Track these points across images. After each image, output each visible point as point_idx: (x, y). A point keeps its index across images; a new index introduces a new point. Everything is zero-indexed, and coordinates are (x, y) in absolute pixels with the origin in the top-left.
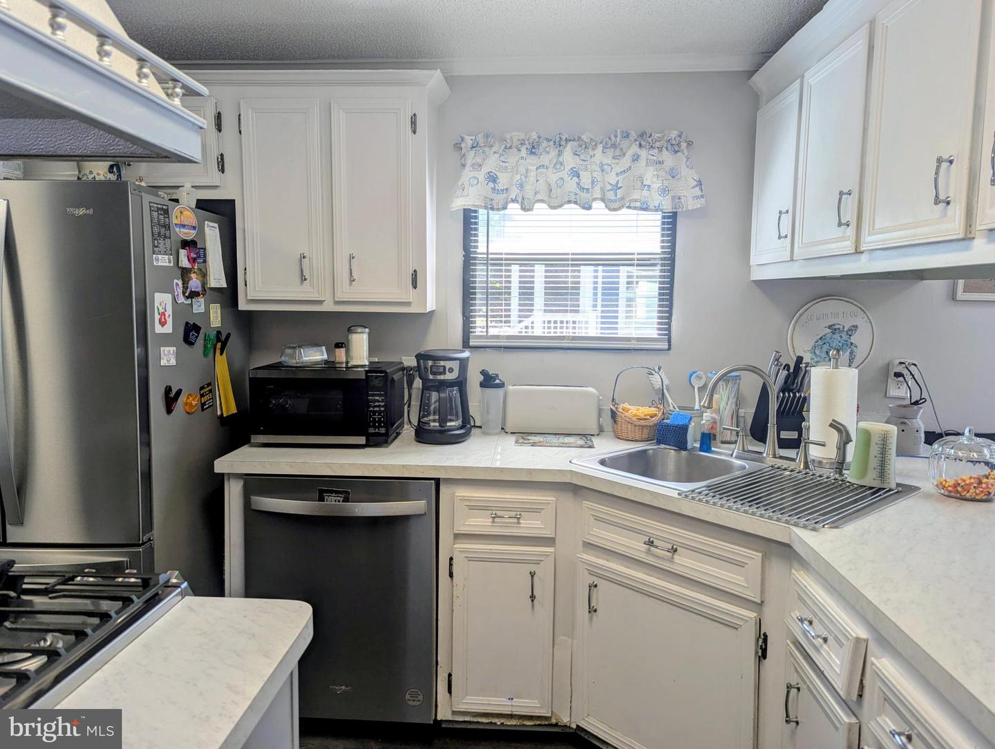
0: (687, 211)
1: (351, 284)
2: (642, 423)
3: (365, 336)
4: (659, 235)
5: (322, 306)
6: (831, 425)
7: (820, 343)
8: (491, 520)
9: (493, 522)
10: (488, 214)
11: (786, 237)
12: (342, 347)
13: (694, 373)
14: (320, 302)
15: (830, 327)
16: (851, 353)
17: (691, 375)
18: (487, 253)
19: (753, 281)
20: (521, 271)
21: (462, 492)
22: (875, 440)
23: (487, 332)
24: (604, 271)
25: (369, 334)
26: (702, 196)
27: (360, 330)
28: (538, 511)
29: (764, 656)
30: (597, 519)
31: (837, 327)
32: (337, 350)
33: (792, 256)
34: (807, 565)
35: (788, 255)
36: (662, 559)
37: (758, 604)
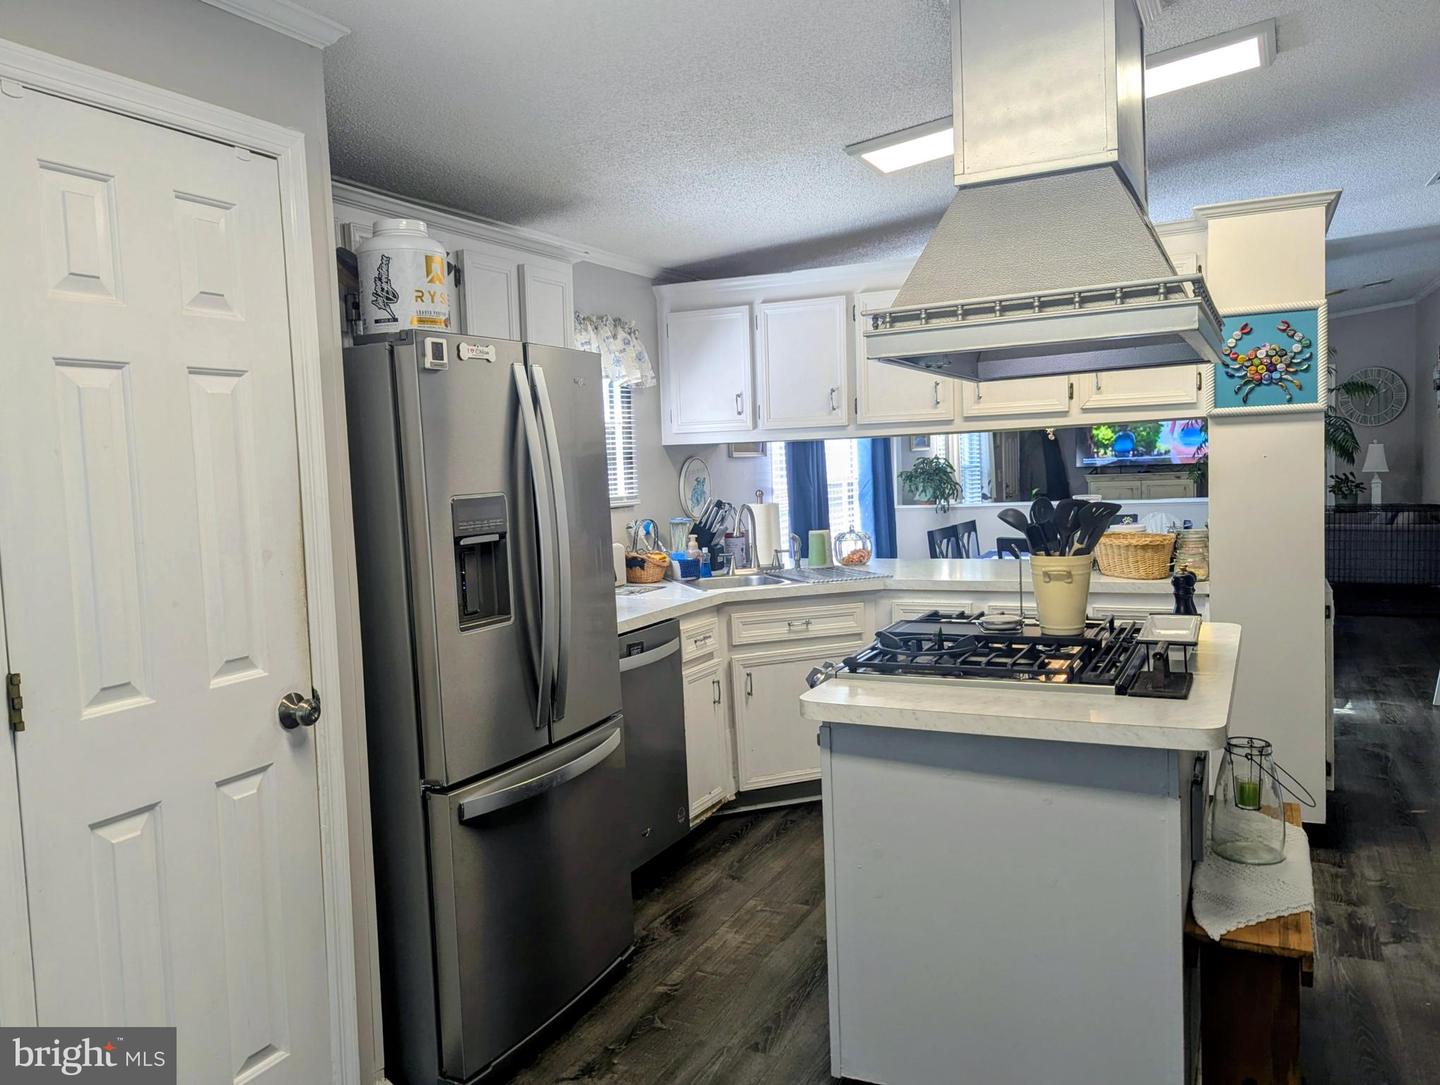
15: (696, 480)
19: (664, 446)
28: (711, 630)
30: (744, 624)
31: (699, 480)
33: (755, 426)
34: (901, 594)
35: (750, 423)
36: (800, 632)
37: (860, 634)
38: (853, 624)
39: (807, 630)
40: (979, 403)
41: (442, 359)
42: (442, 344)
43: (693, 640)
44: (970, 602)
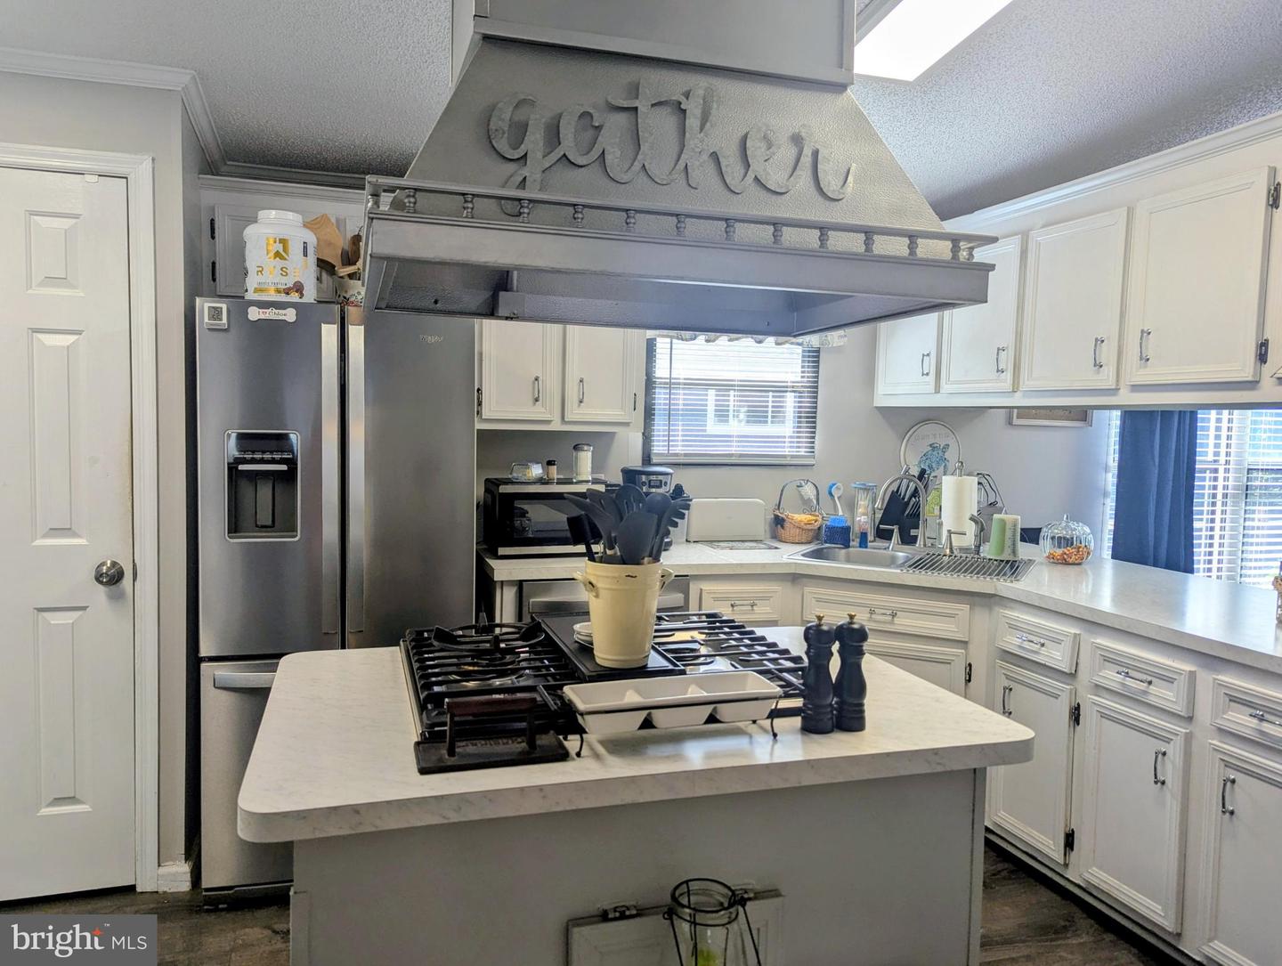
0: (833, 347)
1: (579, 406)
2: (809, 527)
3: (590, 454)
4: (800, 361)
5: (550, 426)
6: (971, 519)
7: (924, 458)
8: (731, 609)
9: (733, 610)
10: (671, 343)
11: (927, 374)
12: (554, 464)
13: (834, 485)
14: (549, 422)
15: (931, 445)
16: (945, 466)
17: (831, 487)
18: (670, 378)
19: (876, 407)
20: (717, 395)
21: (707, 586)
22: (1008, 526)
23: (668, 450)
24: (773, 397)
25: (593, 452)
26: (845, 336)
27: (586, 448)
28: (767, 598)
29: (969, 680)
30: (819, 600)
31: (935, 445)
32: (550, 467)
33: (937, 390)
34: (1012, 605)
35: (931, 388)
36: (885, 623)
37: (966, 643)
38: (953, 627)
39: (892, 623)
40: (1146, 367)
41: (221, 320)
42: (221, 308)
43: (729, 603)
44: (1074, 631)
